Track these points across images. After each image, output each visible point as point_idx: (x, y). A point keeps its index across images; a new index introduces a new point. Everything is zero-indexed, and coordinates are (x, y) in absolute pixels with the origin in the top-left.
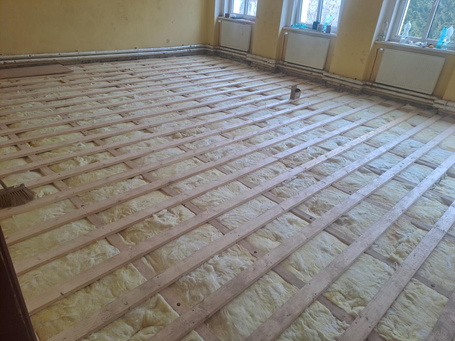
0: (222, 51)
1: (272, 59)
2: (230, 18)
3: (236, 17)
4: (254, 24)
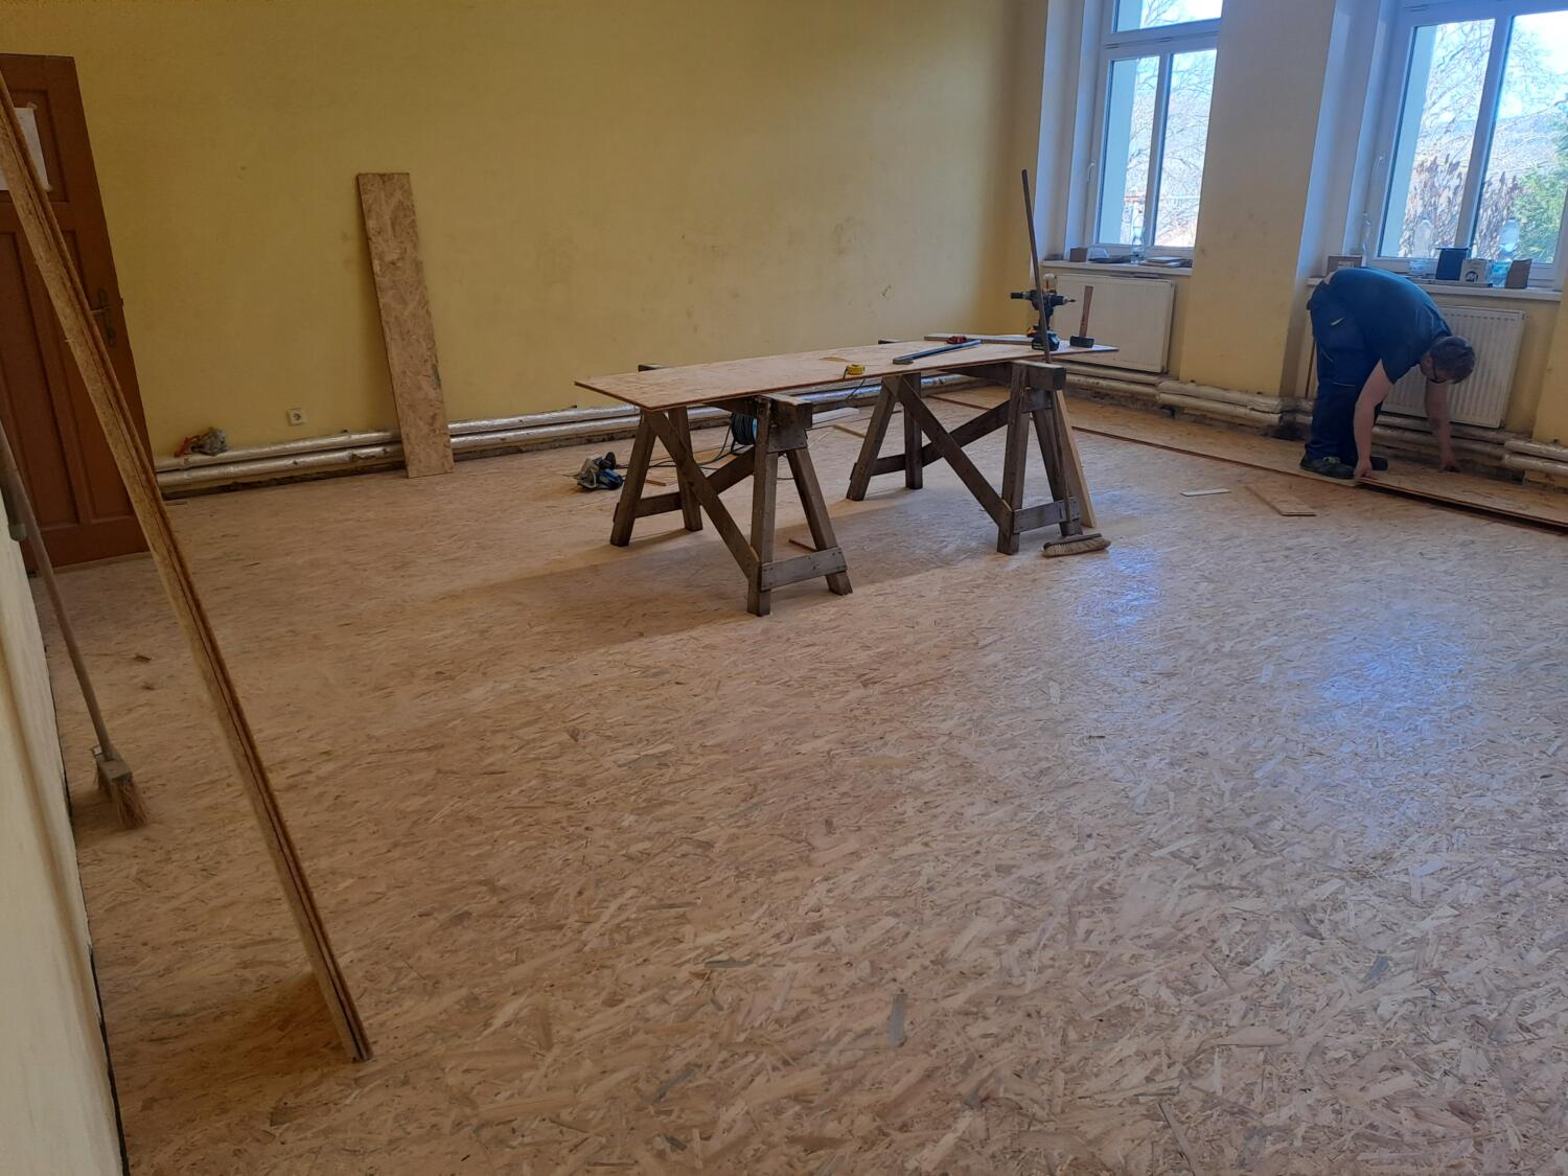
1: (1267, 396)
2: (1088, 265)
3: (1108, 257)
4: (1188, 276)
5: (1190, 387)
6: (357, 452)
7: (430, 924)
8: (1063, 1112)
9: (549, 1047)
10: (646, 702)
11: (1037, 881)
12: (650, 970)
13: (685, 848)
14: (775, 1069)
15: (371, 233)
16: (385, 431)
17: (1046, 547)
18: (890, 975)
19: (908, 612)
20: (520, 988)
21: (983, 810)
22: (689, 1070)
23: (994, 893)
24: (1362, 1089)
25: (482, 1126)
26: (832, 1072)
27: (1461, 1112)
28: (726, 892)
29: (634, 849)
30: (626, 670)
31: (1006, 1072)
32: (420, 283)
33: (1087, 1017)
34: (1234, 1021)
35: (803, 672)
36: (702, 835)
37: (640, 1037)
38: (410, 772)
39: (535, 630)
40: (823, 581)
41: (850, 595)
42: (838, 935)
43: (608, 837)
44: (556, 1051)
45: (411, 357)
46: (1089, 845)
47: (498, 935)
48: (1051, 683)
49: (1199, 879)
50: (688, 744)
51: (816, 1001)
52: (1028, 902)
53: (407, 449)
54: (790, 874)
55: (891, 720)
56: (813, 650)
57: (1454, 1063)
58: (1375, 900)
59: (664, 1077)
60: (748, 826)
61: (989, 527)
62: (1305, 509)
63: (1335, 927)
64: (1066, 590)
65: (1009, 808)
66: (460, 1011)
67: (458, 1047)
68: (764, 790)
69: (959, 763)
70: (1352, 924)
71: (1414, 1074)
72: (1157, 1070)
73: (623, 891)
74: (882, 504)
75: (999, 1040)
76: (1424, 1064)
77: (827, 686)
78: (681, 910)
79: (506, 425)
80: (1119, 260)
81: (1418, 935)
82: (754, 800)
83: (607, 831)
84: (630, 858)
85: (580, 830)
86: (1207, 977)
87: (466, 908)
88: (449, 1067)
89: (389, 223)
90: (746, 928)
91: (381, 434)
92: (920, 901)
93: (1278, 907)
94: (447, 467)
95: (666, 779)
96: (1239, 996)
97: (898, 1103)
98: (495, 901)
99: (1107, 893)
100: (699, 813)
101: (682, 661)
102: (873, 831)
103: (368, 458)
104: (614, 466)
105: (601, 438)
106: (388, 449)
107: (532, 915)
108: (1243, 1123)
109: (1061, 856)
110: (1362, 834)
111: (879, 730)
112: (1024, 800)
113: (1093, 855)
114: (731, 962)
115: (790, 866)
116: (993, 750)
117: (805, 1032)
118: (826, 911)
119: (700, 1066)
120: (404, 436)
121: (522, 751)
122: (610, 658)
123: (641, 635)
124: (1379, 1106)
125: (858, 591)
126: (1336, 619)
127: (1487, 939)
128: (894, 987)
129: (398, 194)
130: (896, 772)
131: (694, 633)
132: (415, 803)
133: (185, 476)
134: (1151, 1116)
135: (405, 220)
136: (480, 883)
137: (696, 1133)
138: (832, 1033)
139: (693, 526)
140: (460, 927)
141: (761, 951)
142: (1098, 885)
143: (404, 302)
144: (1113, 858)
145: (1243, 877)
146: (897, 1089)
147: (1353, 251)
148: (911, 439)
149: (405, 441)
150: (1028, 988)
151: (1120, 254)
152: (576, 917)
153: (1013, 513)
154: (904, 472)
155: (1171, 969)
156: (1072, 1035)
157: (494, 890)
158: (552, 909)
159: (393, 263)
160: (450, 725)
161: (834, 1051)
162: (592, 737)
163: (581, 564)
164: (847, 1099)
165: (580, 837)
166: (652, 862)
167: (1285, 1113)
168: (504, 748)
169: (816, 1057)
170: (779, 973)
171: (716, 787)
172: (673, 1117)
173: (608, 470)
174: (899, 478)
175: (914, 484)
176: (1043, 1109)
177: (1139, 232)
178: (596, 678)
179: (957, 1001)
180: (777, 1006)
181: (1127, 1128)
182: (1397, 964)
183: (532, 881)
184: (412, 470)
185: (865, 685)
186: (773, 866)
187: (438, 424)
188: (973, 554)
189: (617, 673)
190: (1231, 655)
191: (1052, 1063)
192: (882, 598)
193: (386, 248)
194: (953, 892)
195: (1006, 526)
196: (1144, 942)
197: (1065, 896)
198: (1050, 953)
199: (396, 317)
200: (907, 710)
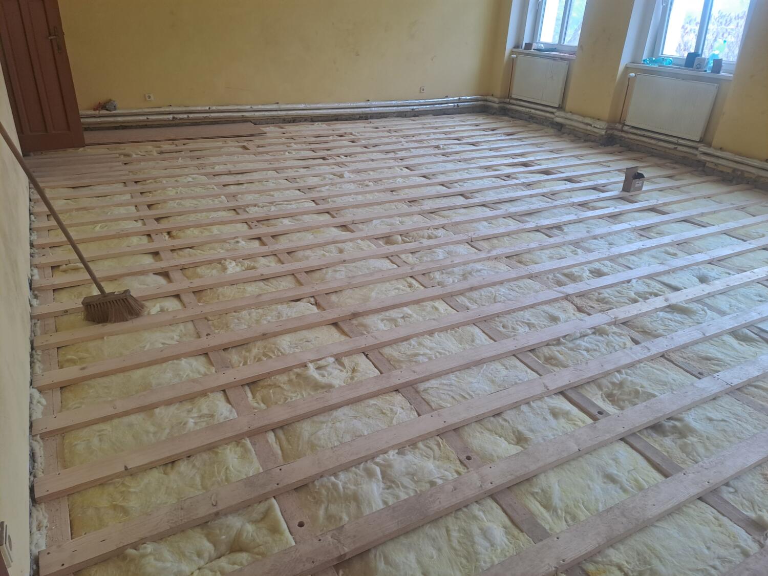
0: (514, 107)
1: (602, 121)
2: (532, 51)
3: (542, 48)
4: (574, 60)
5: (569, 115)
6: (176, 116)
80: (547, 50)
103: (181, 119)
133: (98, 120)
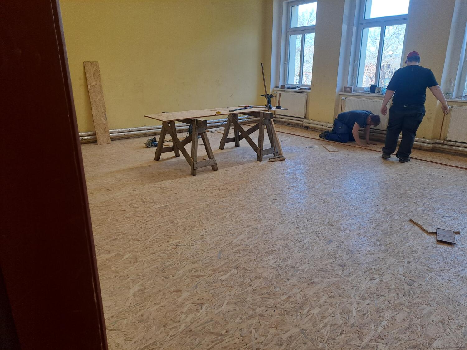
1: (330, 123)
2: (285, 89)
3: (290, 87)
4: (310, 92)
5: (311, 121)
6: (83, 138)
7: (107, 241)
8: (255, 268)
9: (137, 262)
10: (163, 195)
11: (256, 228)
12: (162, 248)
13: (171, 224)
14: (190, 264)
15: (88, 78)
16: (91, 132)
17: (269, 159)
18: (219, 246)
19: (232, 174)
20: (130, 252)
21: (245, 215)
22: (171, 265)
23: (246, 231)
24: (321, 262)
25: (121, 277)
26: (203, 264)
27: (341, 266)
28: (181, 233)
29: (159, 225)
30: (158, 188)
31: (243, 262)
32: (101, 91)
33: (263, 252)
34: (296, 252)
35: (204, 188)
36: (176, 222)
37: (159, 260)
38: (101, 211)
39: (133, 180)
40: (210, 167)
41: (218, 171)
42: (207, 240)
43: (152, 223)
44: (138, 263)
45: (99, 112)
46: (269, 221)
47: (124, 242)
48: (266, 189)
49: (294, 226)
50: (173, 204)
51: (201, 252)
52: (253, 232)
53: (97, 136)
54: (197, 229)
55: (225, 197)
56: (207, 183)
57: (342, 258)
58: (332, 230)
59: (164, 266)
60: (187, 220)
61: (255, 155)
62: (336, 150)
63: (322, 234)
64: (273, 169)
65: (252, 214)
66: (115, 257)
67: (115, 263)
68: (192, 212)
69: (240, 206)
70: (326, 234)
71: (333, 259)
72: (277, 261)
73: (155, 233)
74: (228, 150)
75: (241, 257)
76: (336, 258)
77: (210, 191)
78: (170, 236)
79: (125, 131)
80: (293, 88)
81: (340, 235)
82: (190, 214)
83: (152, 222)
84: (157, 227)
85: (146, 222)
86: (291, 244)
87: (116, 237)
88: (112, 267)
89: (93, 75)
90: (186, 239)
91: (90, 133)
92: (228, 233)
93: (310, 231)
94: (109, 142)
95: (167, 211)
96: (298, 247)
97: (218, 268)
98: (123, 236)
99: (272, 230)
100: (175, 217)
101: (173, 186)
102: (218, 220)
103: (86, 139)
104: (156, 141)
105: (152, 135)
106: (92, 137)
107: (133, 238)
108: (294, 269)
109: (262, 223)
110: (333, 217)
111: (222, 200)
112: (255, 213)
113: (270, 223)
114: (182, 245)
115: (197, 227)
116: (249, 203)
117: (198, 257)
118: (205, 235)
119: (173, 264)
120: (96, 133)
121: (130, 206)
122: (153, 186)
123: (162, 180)
124: (324, 265)
125: (220, 170)
126: (338, 175)
127: (355, 236)
128: (219, 248)
129: (95, 67)
130: (225, 208)
131: (176, 180)
132: (102, 217)
134: (274, 269)
135: (97, 74)
136: (120, 232)
137: (171, 276)
138: (204, 257)
139: (177, 155)
140: (115, 241)
141: (189, 243)
142: (270, 228)
143: (97, 97)
144: (274, 223)
145: (304, 226)
146: (218, 266)
147: (350, 85)
148: (236, 133)
149: (97, 135)
150: (250, 248)
151: (294, 86)
152: (144, 238)
153: (261, 151)
154: (235, 142)
155: (284, 243)
156: (259, 255)
157: (123, 234)
158: (138, 237)
159: (94, 86)
160: (111, 201)
161: (204, 260)
162: (149, 203)
163: (146, 165)
164: (206, 268)
165: (145, 223)
166: (163, 227)
167: (303, 267)
168: (125, 205)
169: (200, 261)
170: (193, 247)
171: (180, 212)
172: (166, 273)
173: (154, 142)
174: (233, 144)
175: (237, 145)
176: (250, 268)
177: (298, 81)
178: (149, 190)
179: (234, 250)
180: (192, 253)
181: (268, 271)
182: (334, 241)
183: (132, 232)
184: (99, 142)
185: (219, 190)
186: (193, 227)
187: (106, 130)
188: (251, 161)
189: (155, 189)
190: (310, 183)
191: (254, 260)
192: (226, 171)
193: (92, 82)
194: (236, 231)
195: (259, 154)
196: (278, 238)
197: (262, 231)
198: (256, 241)
199: (94, 101)
200: (229, 195)
